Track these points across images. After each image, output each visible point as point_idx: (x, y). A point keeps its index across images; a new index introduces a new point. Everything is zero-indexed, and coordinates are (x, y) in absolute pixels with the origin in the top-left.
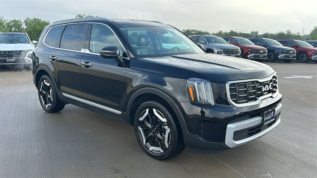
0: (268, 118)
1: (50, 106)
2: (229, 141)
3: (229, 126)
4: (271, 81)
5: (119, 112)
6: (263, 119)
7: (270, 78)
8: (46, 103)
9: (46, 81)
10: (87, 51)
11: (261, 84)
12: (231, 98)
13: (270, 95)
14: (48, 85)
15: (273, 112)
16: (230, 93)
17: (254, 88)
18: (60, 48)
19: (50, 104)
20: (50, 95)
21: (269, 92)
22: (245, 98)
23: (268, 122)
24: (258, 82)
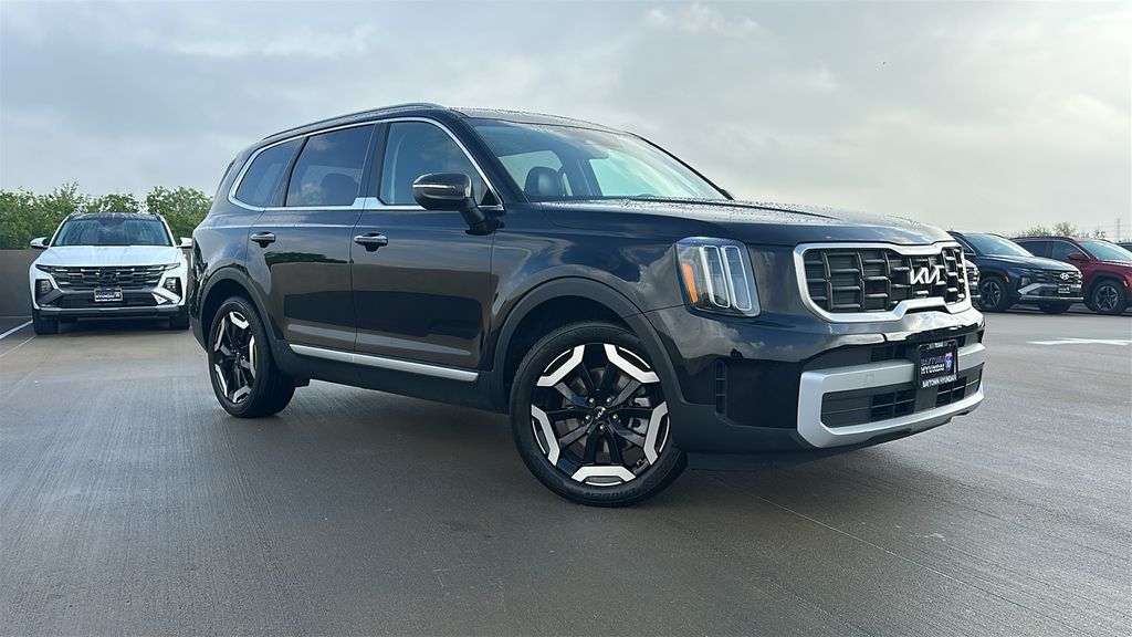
0: (936, 368)
1: (246, 394)
2: (810, 424)
3: (805, 376)
4: (939, 259)
5: (471, 375)
6: (917, 370)
7: (936, 250)
8: (232, 388)
9: (236, 315)
10: (372, 204)
11: (905, 259)
12: (811, 296)
13: (939, 301)
14: (244, 325)
15: (950, 355)
16: (807, 277)
17: (882, 268)
18: (285, 206)
19: (246, 389)
20: (248, 360)
21: (934, 290)
22: (857, 296)
23: (936, 382)
24: (894, 255)
